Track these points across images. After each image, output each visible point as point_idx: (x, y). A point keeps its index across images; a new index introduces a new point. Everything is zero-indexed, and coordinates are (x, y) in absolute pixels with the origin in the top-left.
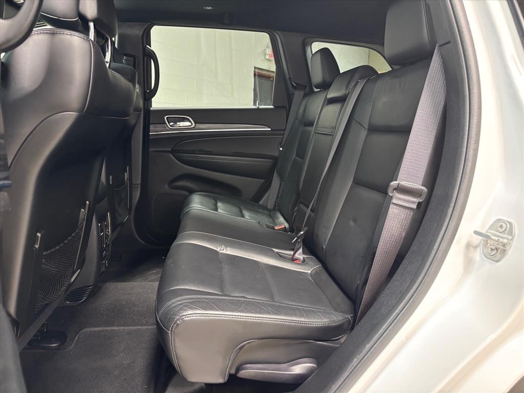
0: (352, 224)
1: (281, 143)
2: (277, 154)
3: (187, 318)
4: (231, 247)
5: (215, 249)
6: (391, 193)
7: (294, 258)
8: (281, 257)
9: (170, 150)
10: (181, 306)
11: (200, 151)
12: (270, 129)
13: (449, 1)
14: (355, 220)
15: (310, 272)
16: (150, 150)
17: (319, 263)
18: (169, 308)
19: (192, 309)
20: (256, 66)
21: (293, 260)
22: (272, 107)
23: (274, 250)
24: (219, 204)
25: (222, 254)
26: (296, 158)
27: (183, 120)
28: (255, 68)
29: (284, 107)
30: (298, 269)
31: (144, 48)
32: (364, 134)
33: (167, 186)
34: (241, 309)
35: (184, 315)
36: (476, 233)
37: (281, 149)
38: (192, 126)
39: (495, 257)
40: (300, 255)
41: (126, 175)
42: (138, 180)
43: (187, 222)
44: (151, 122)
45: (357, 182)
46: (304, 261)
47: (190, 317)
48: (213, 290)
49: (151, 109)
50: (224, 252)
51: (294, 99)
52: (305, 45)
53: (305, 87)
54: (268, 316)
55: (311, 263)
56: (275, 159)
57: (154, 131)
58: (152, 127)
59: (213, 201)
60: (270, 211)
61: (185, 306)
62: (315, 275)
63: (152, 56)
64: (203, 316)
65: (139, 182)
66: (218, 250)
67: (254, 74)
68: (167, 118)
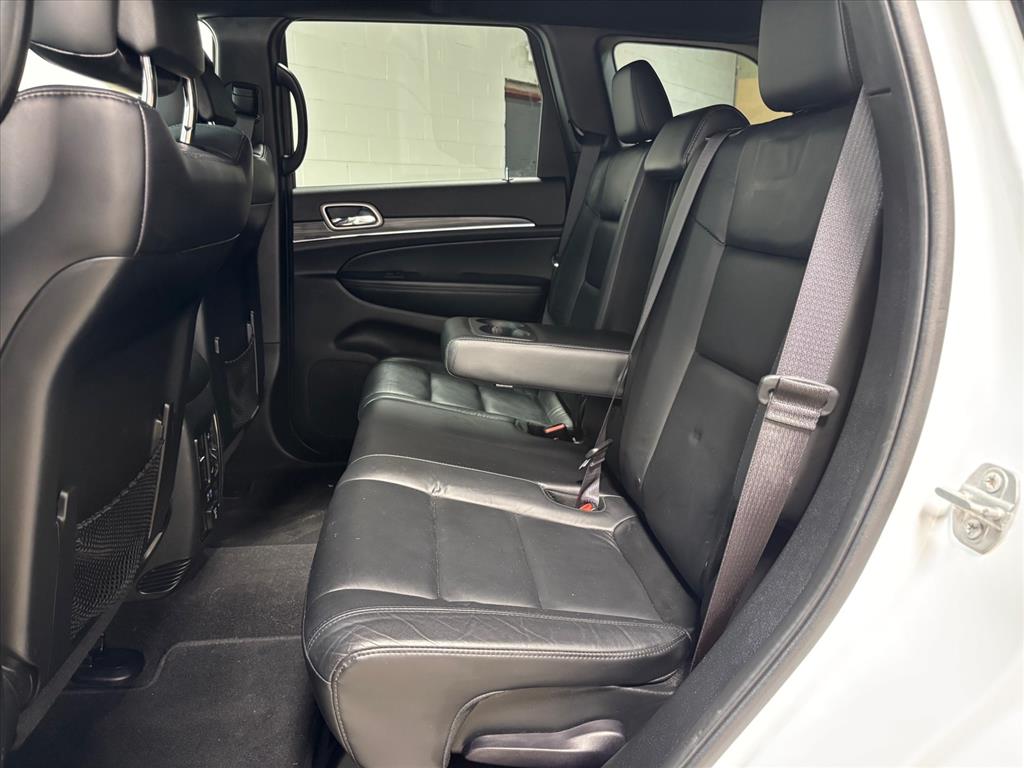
0: (693, 440)
1: (557, 251)
2: (547, 275)
3: (362, 657)
4: (454, 485)
5: (423, 490)
6: (764, 398)
7: (583, 499)
8: (557, 501)
9: (335, 272)
10: (350, 632)
11: (395, 272)
12: (533, 225)
13: (886, 3)
14: (699, 434)
15: (611, 529)
16: (296, 273)
17: (631, 511)
18: (327, 635)
19: (370, 637)
20: (509, 77)
21: (579, 504)
22: (536, 179)
23: (542, 484)
24: (436, 383)
25: (437, 499)
26: (587, 284)
27: (359, 211)
28: (507, 81)
29: (562, 179)
30: (588, 523)
31: (274, 69)
32: (717, 252)
33: (332, 346)
34: (469, 633)
35: (356, 651)
36: (940, 492)
37: (557, 265)
38: (378, 224)
39: (978, 543)
40: (593, 494)
41: (250, 329)
42: (273, 334)
43: (370, 432)
44: (295, 219)
45: (704, 353)
46: (600, 507)
47: (368, 654)
48: (417, 589)
49: (294, 191)
50: (442, 494)
51: (581, 161)
52: (600, 51)
53: (603, 138)
54: (523, 646)
55: (614, 511)
56: (546, 285)
57: (303, 234)
58: (297, 229)
59: (423, 377)
61: (357, 632)
62: (622, 537)
63: (290, 85)
64: (394, 652)
65: (277, 338)
66: (429, 491)
67: (506, 93)
68: (326, 209)
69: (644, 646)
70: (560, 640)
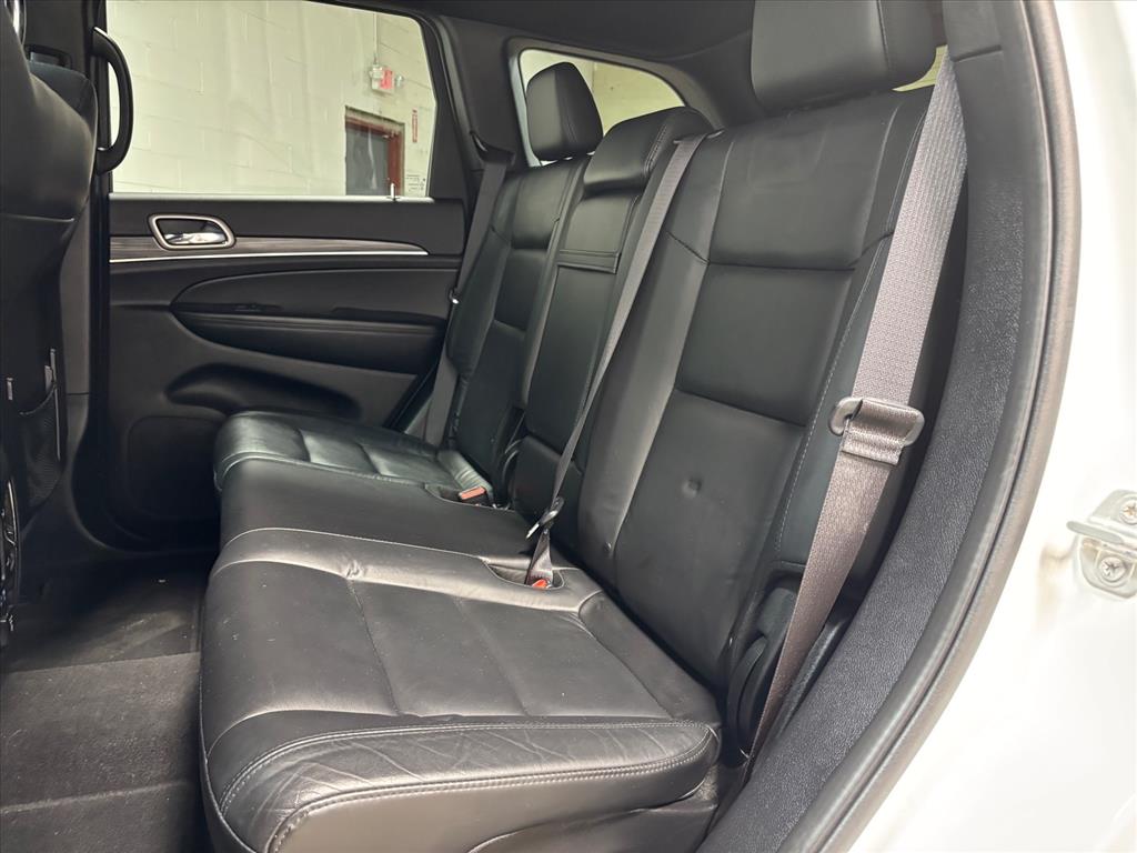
0: (688, 491)
1: (456, 286)
2: (442, 313)
3: (317, 811)
4: (378, 564)
5: (337, 573)
6: (839, 426)
7: (533, 574)
8: (501, 577)
9: (168, 303)
10: (295, 775)
11: (249, 306)
12: (425, 253)
14: (698, 484)
15: (576, 609)
16: (114, 303)
17: (595, 585)
18: (252, 788)
19: (326, 778)
20: (350, 105)
21: (530, 580)
22: (427, 199)
23: (483, 559)
24: (310, 442)
25: (356, 584)
27: (203, 227)
28: (347, 107)
29: (458, 201)
30: (547, 604)
31: (89, 35)
33: (162, 398)
34: (463, 760)
35: (309, 803)
37: (455, 301)
38: (227, 244)
39: (1121, 585)
40: (545, 566)
41: (49, 373)
42: (80, 381)
43: (244, 501)
44: (111, 232)
46: (556, 582)
47: (327, 804)
48: (368, 703)
49: (111, 195)
50: (360, 577)
51: (483, 183)
52: (506, 57)
53: (509, 154)
54: (537, 769)
55: (575, 586)
56: (442, 326)
57: (125, 253)
58: (115, 245)
59: (293, 435)
60: (435, 450)
61: (306, 774)
62: (593, 617)
63: (111, 55)
64: (363, 797)
65: (85, 386)
66: (344, 574)
67: (347, 123)
68: (157, 221)
69: (677, 751)
70: (582, 756)
